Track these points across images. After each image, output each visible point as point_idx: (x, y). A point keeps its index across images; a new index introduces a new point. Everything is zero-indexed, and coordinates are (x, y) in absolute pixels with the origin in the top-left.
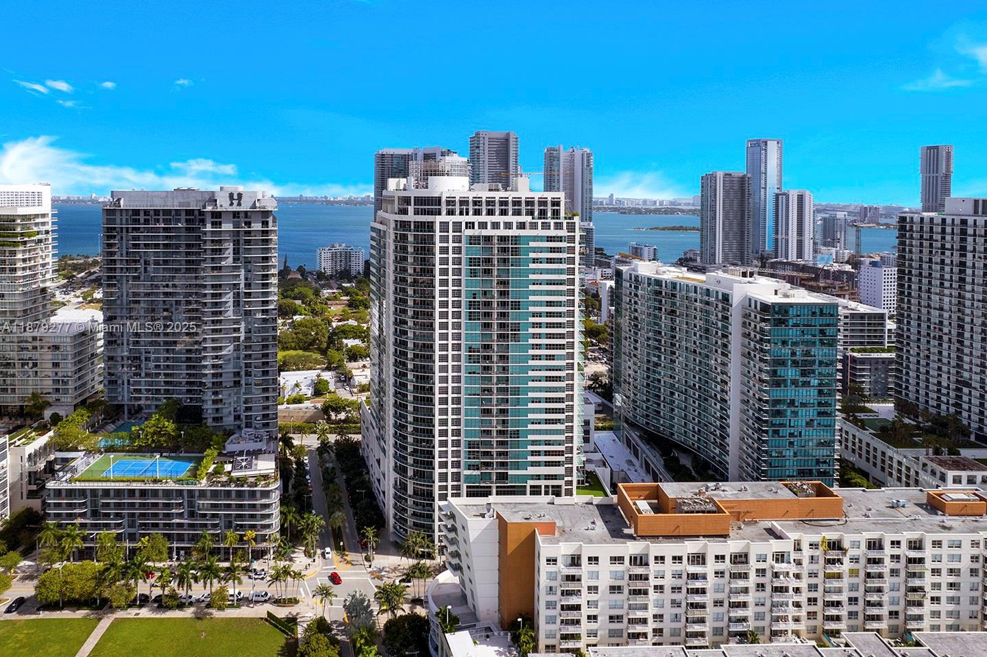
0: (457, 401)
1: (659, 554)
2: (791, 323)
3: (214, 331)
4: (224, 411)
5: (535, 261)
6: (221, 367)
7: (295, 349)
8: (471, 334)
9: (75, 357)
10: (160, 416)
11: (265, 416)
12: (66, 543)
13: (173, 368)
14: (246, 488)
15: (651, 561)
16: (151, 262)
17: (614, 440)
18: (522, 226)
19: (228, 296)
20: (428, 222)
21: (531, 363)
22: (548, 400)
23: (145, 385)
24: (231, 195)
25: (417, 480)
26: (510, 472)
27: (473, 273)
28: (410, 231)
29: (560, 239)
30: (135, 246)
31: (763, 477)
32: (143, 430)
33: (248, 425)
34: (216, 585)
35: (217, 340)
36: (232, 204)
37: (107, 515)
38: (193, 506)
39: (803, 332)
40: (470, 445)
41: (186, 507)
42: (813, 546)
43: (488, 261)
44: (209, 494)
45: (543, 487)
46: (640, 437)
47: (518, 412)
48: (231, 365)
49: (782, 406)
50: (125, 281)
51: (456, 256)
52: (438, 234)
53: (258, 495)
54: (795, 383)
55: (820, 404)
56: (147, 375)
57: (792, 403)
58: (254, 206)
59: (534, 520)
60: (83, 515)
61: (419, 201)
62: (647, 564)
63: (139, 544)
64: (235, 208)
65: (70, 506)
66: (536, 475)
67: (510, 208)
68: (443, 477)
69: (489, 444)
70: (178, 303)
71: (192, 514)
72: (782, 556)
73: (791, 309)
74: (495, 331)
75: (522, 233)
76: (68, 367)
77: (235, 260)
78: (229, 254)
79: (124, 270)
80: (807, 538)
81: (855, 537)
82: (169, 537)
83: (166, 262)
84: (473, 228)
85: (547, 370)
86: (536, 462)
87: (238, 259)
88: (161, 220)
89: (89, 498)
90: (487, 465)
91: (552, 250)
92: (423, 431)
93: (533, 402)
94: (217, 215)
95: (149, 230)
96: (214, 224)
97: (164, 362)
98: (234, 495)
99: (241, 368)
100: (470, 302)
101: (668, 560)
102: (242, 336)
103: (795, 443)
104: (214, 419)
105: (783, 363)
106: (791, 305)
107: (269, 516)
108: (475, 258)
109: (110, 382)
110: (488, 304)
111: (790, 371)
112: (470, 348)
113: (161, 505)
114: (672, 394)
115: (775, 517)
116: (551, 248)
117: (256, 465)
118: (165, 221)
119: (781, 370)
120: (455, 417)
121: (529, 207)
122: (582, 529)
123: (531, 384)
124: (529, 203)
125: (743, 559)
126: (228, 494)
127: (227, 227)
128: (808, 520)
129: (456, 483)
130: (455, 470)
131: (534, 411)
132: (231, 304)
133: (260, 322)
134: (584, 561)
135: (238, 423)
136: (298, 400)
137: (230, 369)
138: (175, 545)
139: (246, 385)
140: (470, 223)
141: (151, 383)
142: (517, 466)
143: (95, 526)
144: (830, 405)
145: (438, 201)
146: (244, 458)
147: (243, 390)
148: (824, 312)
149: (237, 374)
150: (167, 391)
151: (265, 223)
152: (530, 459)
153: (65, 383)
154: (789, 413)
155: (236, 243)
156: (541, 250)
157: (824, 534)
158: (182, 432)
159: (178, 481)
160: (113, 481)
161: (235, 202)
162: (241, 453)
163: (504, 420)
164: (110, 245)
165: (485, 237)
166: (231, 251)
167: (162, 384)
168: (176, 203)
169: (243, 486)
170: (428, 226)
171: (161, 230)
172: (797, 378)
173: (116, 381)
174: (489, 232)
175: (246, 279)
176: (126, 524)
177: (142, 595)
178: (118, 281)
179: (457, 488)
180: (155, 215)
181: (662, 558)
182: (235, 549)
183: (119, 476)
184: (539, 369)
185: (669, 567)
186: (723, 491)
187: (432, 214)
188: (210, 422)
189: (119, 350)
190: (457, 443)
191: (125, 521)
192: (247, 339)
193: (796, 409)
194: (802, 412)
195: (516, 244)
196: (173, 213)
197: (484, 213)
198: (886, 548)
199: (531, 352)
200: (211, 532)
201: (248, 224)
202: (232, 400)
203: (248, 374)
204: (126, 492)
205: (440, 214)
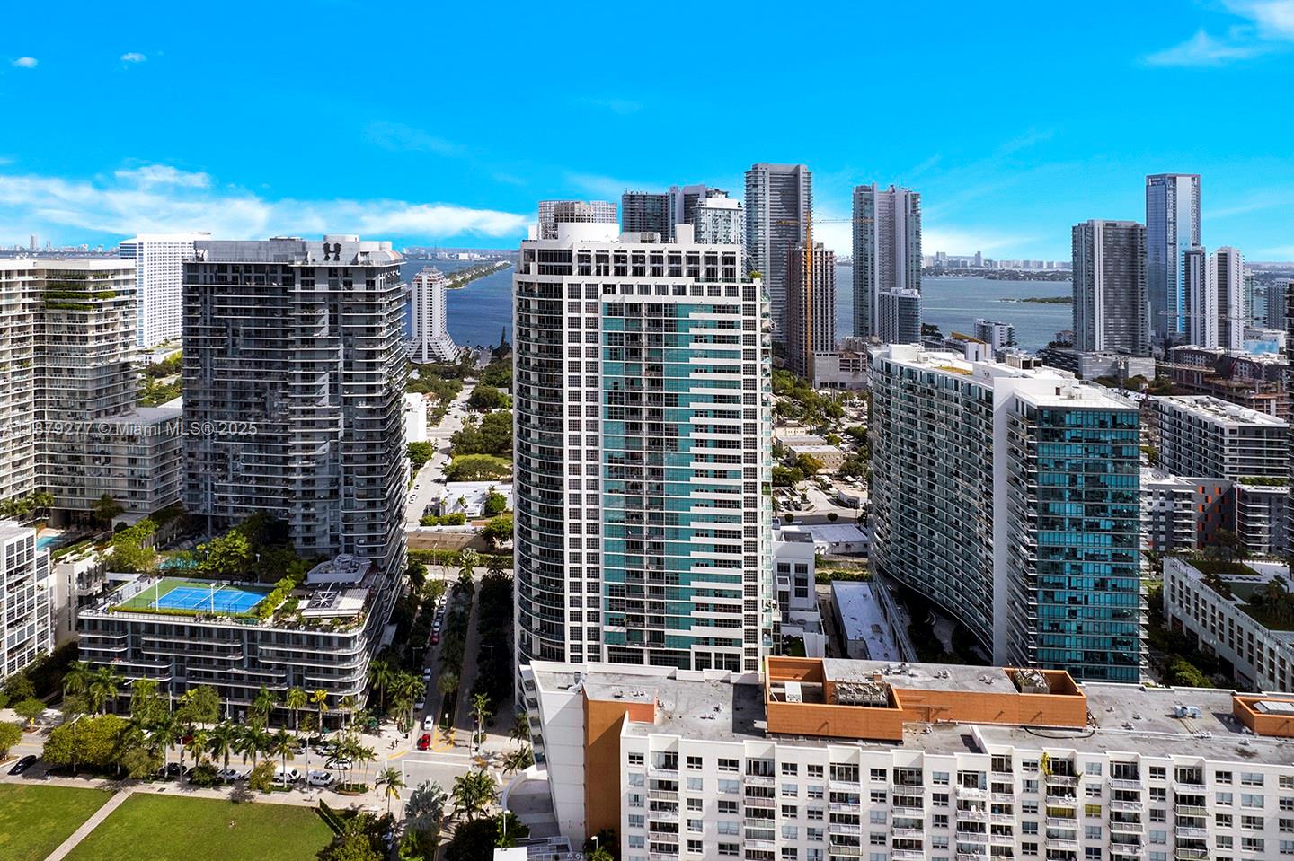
0: (594, 529)
1: (789, 761)
2: (1068, 436)
3: (305, 424)
4: (317, 529)
5: (697, 339)
6: (313, 471)
7: (481, 452)
8: (612, 437)
9: (156, 451)
10: (238, 532)
11: (371, 539)
12: (97, 691)
13: (266, 470)
14: (318, 633)
15: (778, 769)
16: (241, 332)
17: (865, 596)
18: (680, 290)
19: (322, 378)
20: (556, 284)
21: (694, 480)
22: (719, 533)
23: (233, 492)
24: (327, 247)
25: (543, 635)
26: (668, 632)
27: (614, 354)
28: (532, 296)
29: (735, 309)
30: (222, 311)
31: (1032, 659)
32: (210, 550)
33: (349, 550)
34: (260, 759)
35: (308, 436)
36: (327, 258)
37: (151, 658)
38: (255, 653)
39: (1086, 450)
40: (612, 590)
41: (246, 653)
42: (1030, 766)
43: (635, 338)
44: (274, 638)
45: (713, 656)
46: (892, 593)
47: (677, 549)
48: (327, 470)
49: (1057, 557)
50: (209, 357)
51: (592, 330)
52: (566, 300)
53: (336, 643)
54: (1076, 523)
55: (1116, 557)
56: (236, 479)
57: (1073, 552)
58: (355, 261)
59: (626, 699)
60: (122, 656)
61: (546, 255)
62: (772, 774)
63: (184, 698)
64: (331, 263)
65: (107, 642)
66: (704, 638)
67: (666, 266)
68: (576, 634)
69: (639, 591)
70: (273, 386)
71: (254, 664)
72: (975, 777)
73: (1067, 415)
74: (645, 435)
75: (680, 300)
76: (147, 466)
77: (332, 331)
78: (324, 322)
79: (208, 342)
80: (1022, 752)
81: (1094, 757)
82: (224, 692)
83: (258, 333)
84: (614, 293)
85: (716, 491)
86: (702, 619)
87: (336, 330)
88: (253, 278)
89: (130, 633)
90: (638, 620)
91: (722, 324)
92: (551, 568)
93: (697, 535)
94: (308, 272)
95: (240, 291)
96: (305, 284)
97: (257, 462)
98: (305, 641)
99: (339, 473)
100: (610, 393)
101: (803, 770)
102: (341, 431)
103: (1079, 613)
104: (306, 540)
105: (1058, 495)
106: (1068, 410)
107: (349, 672)
108: (616, 334)
109: (191, 486)
110: (635, 397)
111: (1068, 506)
112: (611, 457)
113: (215, 649)
114: (932, 533)
115: (982, 719)
116: (720, 322)
117: (339, 602)
118: (259, 280)
119: (1054, 506)
120: (592, 551)
121: (692, 265)
122: (698, 717)
123: (694, 510)
124: (692, 259)
125: (915, 778)
126: (297, 640)
127: (321, 287)
128: (1034, 727)
129: (593, 643)
130: (593, 624)
131: (699, 548)
132: (326, 388)
133: (364, 413)
134: (682, 762)
135: (336, 546)
136: (456, 521)
137: (324, 473)
138: (228, 703)
139: (346, 496)
140: (609, 286)
141: (240, 490)
142: (676, 624)
143: (137, 671)
144: (1131, 559)
145: (568, 255)
146: (327, 592)
147: (342, 503)
148: (1119, 421)
149: (335, 482)
150: (259, 501)
151: (371, 284)
152: (695, 614)
153: (143, 485)
154: (1067, 567)
155: (333, 309)
156: (706, 324)
157: (1045, 749)
158: (258, 555)
159: (237, 619)
160: (158, 614)
161: (332, 256)
162: (325, 586)
163: (659, 559)
164: (191, 310)
165: (631, 304)
166: (326, 319)
167: (254, 491)
168: (271, 256)
169: (315, 630)
170: (556, 289)
171: (253, 292)
172: (1079, 516)
173: (198, 485)
174: (635, 298)
175: (346, 356)
176: (173, 670)
177: (170, 765)
178: (201, 356)
179: (596, 649)
180: (246, 272)
181: (794, 767)
182: (303, 713)
183: (167, 607)
184: (705, 489)
185: (803, 781)
186: (912, 676)
187: (560, 274)
188: (298, 543)
189: (202, 445)
190: (594, 588)
191: (172, 667)
192: (348, 435)
193: (1079, 563)
194: (1088, 567)
195: (671, 316)
196: (267, 269)
197: (630, 272)
198: (1141, 777)
199: (694, 465)
200: (276, 688)
201: (349, 284)
202: (327, 516)
203: (348, 482)
204: (174, 629)
205: (570, 273)
